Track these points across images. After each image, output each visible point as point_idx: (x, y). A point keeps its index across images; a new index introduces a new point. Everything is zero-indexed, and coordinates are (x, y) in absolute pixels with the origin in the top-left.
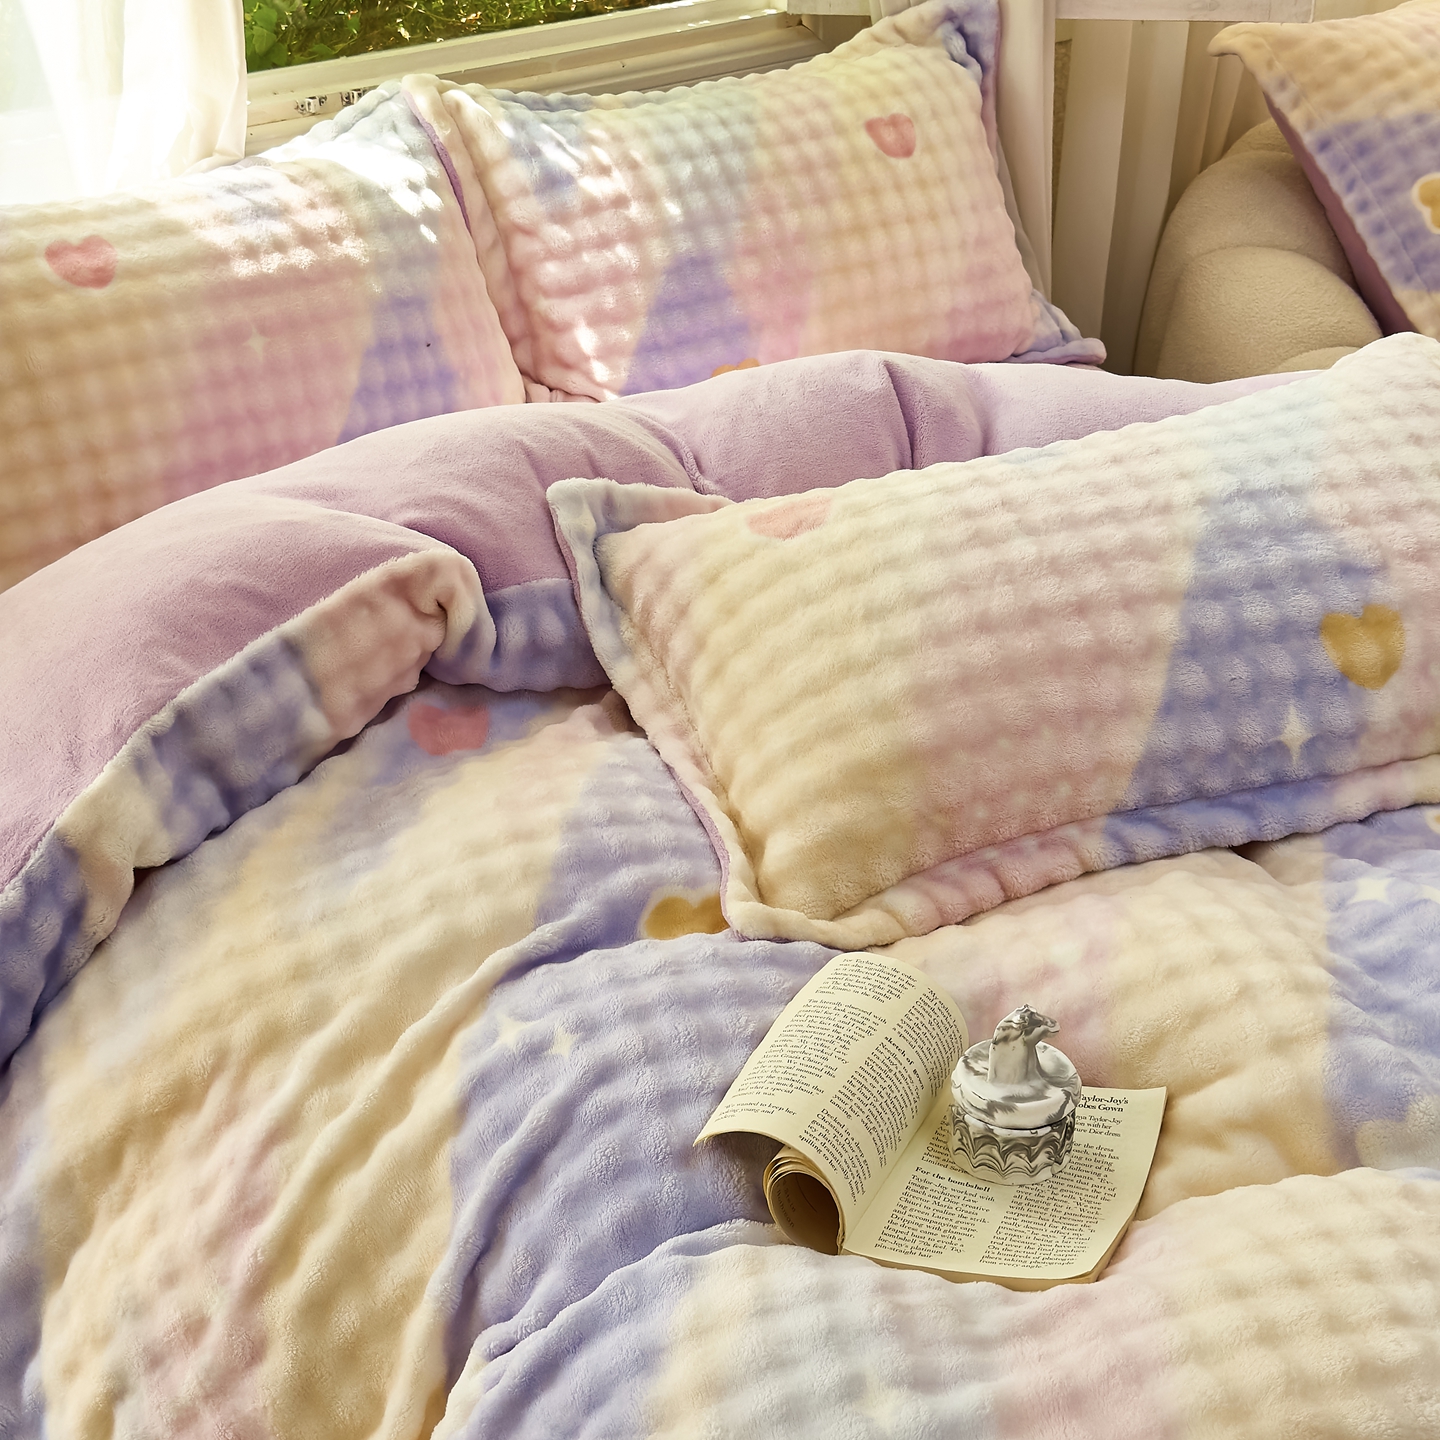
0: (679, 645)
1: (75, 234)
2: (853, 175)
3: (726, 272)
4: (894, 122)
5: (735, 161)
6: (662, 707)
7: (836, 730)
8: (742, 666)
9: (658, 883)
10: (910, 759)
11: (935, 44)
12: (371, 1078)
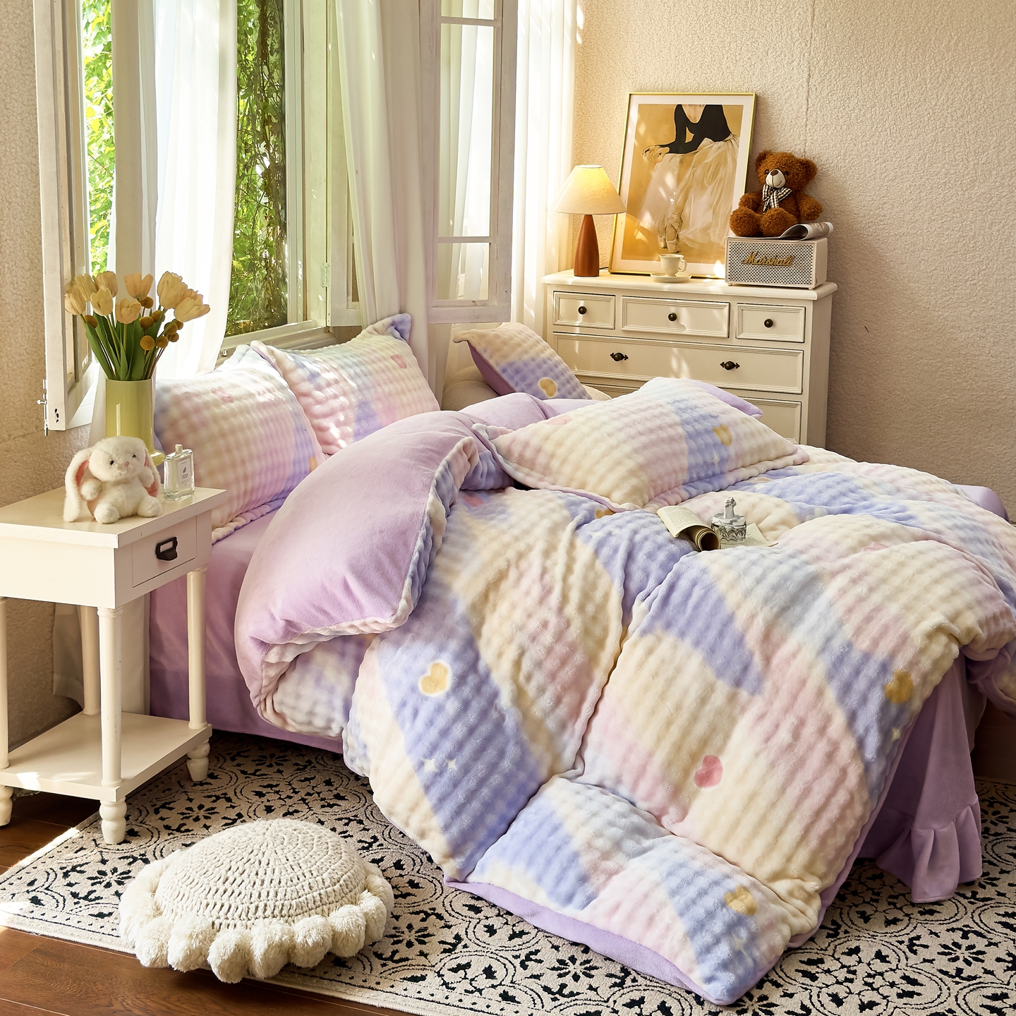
0: (541, 460)
2: (396, 373)
3: (373, 407)
6: (540, 479)
8: (574, 456)
9: (591, 507)
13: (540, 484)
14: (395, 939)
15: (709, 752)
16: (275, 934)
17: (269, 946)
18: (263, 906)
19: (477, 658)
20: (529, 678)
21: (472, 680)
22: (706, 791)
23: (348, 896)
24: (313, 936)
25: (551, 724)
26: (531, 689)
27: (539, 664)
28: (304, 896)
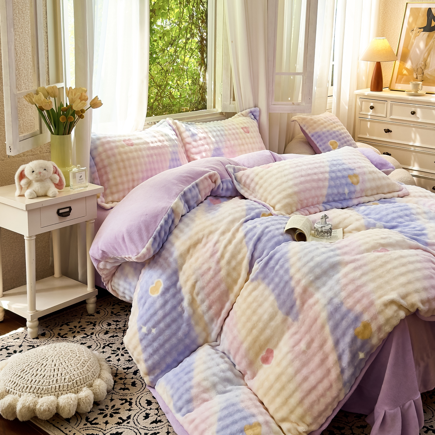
0: (252, 185)
1: (127, 138)
2: (241, 136)
3: (223, 150)
4: (246, 128)
5: (222, 133)
6: (251, 195)
7: (284, 190)
8: (265, 185)
9: (262, 211)
10: (296, 193)
11: (248, 117)
12: (229, 235)
13: (250, 197)
14: (102, 412)
15: (270, 346)
16: (28, 402)
17: (23, 407)
18: (30, 386)
19: (177, 281)
20: (198, 294)
21: (172, 291)
22: (265, 366)
23: (76, 389)
24: (44, 406)
25: (206, 318)
26: (198, 299)
27: (203, 288)
28: (51, 386)
